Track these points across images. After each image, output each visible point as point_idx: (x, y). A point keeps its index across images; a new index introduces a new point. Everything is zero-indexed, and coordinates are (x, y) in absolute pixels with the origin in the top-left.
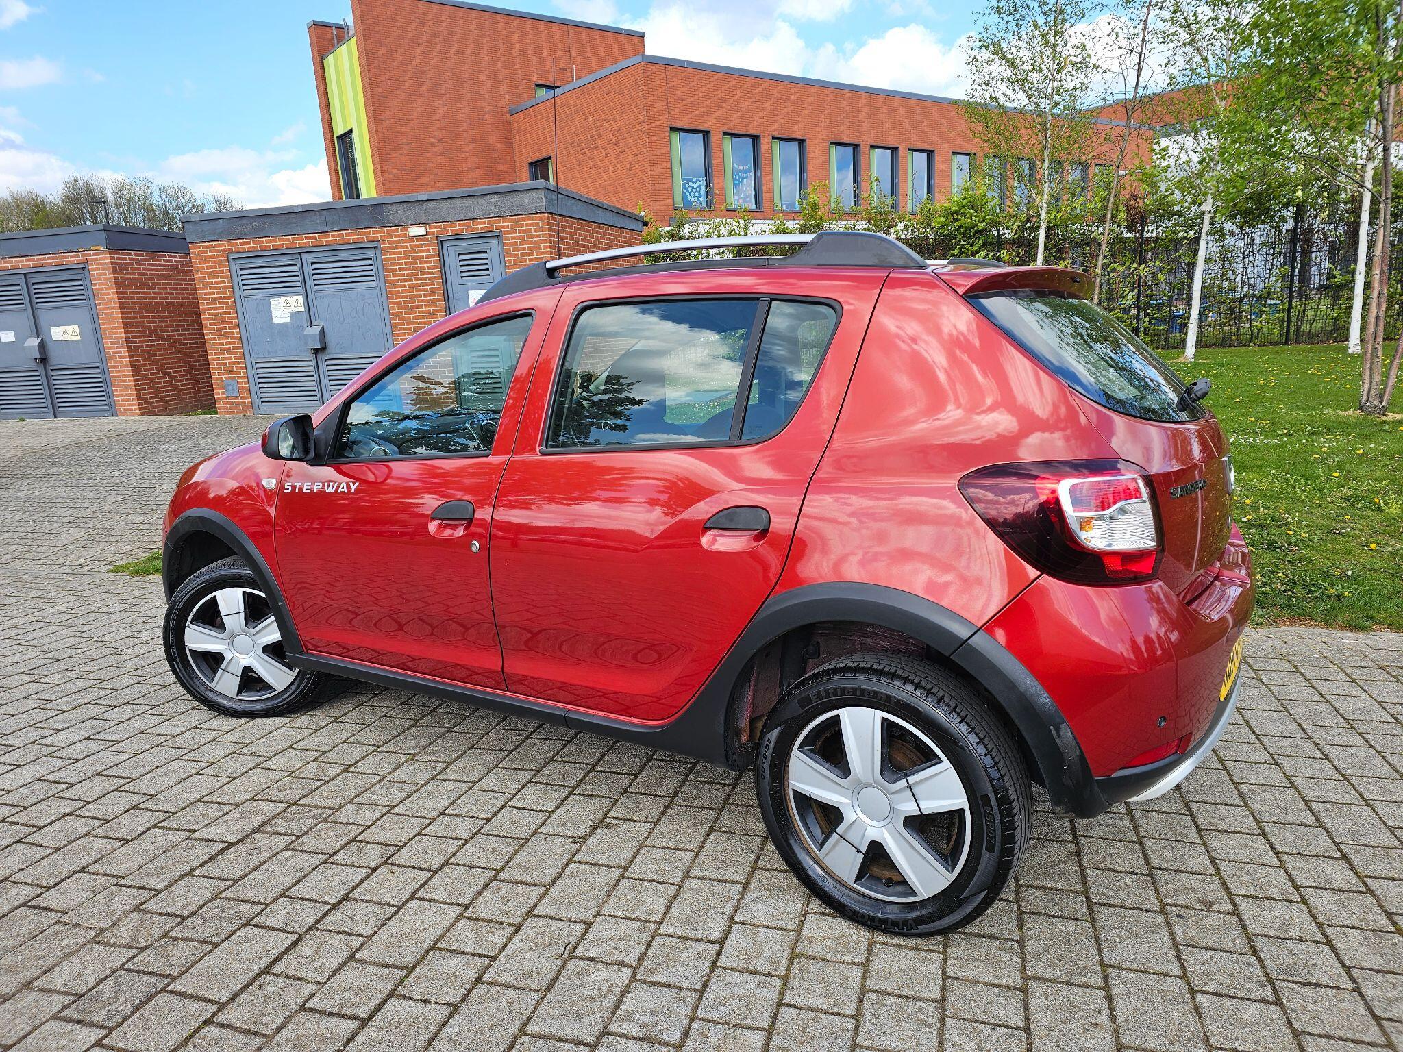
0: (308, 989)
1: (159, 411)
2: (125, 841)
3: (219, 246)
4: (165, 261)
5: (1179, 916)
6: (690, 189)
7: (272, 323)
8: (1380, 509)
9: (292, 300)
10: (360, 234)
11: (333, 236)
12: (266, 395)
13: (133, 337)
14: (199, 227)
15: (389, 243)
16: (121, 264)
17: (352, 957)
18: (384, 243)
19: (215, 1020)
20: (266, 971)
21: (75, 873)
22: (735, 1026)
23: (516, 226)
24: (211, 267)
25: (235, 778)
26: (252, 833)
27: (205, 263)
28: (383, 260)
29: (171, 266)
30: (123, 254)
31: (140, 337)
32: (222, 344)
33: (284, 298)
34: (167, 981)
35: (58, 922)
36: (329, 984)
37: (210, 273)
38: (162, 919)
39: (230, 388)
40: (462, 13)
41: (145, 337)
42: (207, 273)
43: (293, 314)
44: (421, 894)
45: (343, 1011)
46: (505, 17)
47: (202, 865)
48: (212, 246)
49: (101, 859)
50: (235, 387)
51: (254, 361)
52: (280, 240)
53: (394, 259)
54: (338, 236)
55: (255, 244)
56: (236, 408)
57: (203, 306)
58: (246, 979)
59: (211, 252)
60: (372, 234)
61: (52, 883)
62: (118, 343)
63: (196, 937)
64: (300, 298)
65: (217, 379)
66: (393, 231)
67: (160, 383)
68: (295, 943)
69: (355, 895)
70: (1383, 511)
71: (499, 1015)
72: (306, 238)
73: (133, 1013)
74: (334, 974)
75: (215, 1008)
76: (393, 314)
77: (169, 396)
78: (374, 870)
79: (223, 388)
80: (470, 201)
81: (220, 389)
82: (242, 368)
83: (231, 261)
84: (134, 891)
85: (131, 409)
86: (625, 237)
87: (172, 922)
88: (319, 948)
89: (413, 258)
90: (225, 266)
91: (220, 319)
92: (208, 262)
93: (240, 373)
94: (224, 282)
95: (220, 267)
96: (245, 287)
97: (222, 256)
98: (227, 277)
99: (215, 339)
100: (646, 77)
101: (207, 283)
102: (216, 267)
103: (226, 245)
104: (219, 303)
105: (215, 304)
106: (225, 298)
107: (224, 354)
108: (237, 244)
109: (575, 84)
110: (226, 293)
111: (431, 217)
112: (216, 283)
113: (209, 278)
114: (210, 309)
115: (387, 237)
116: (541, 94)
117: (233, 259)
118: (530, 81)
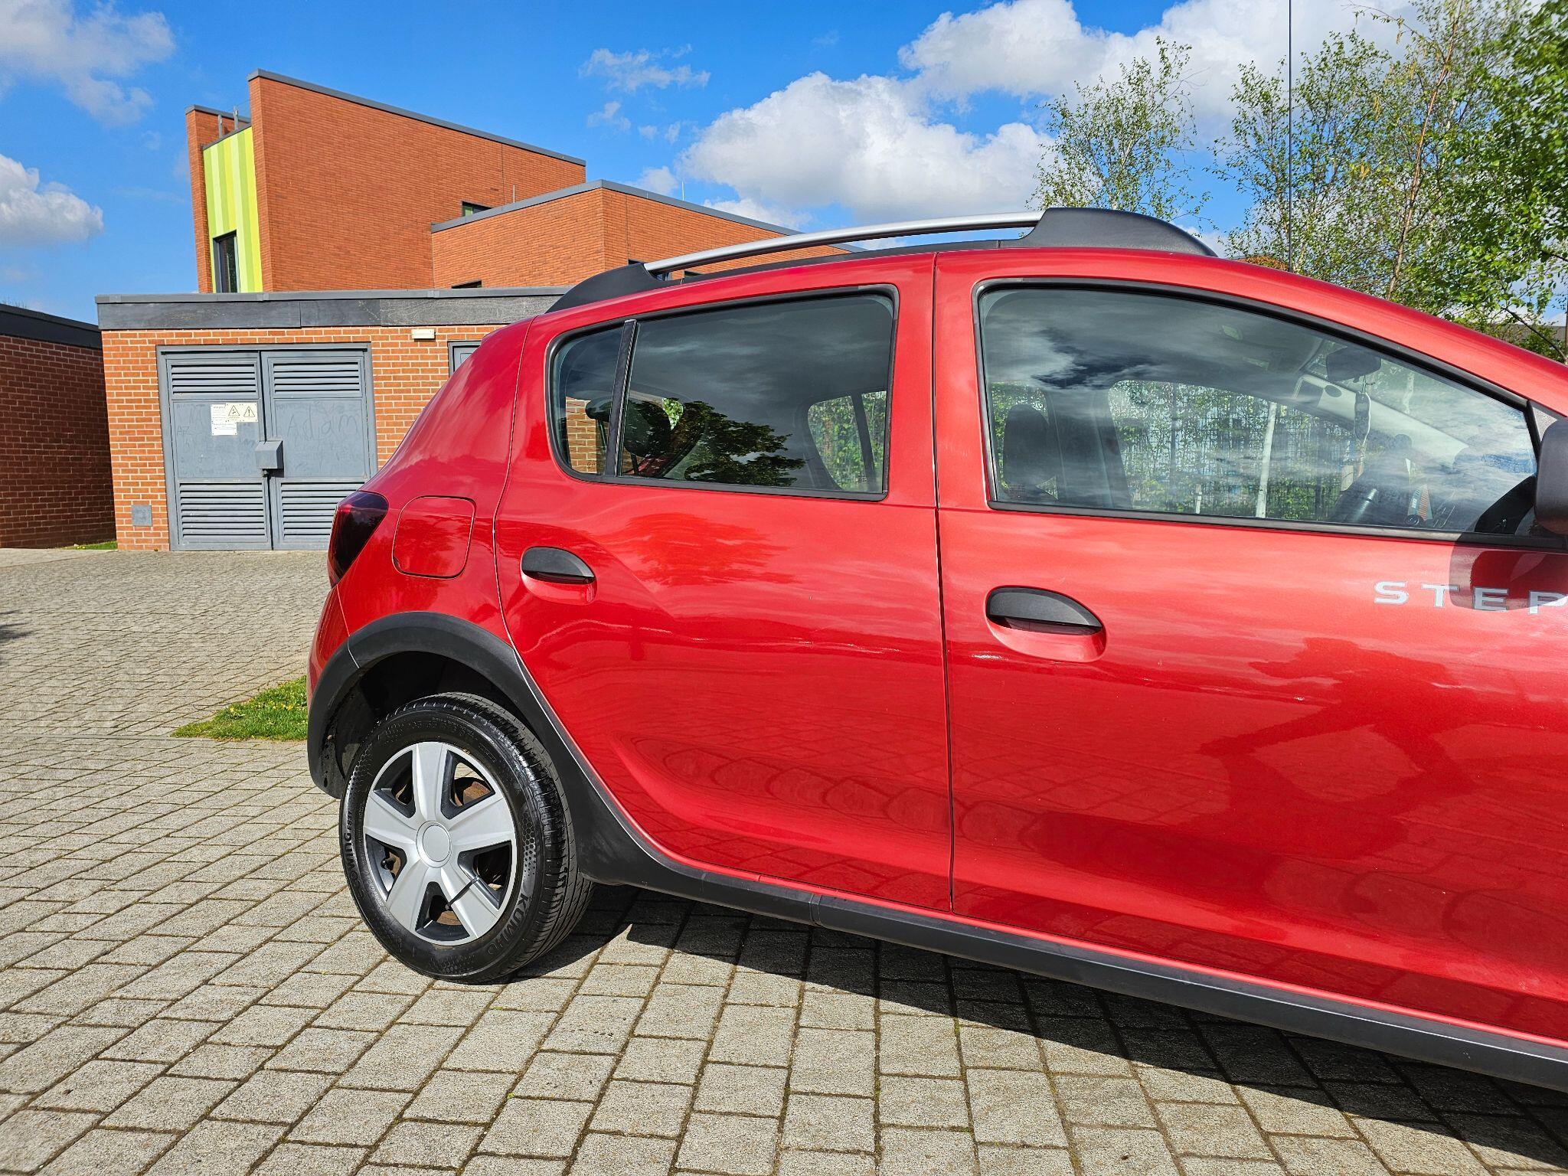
1: (39, 542)
3: (145, 335)
4: (51, 353)
7: (210, 435)
9: (241, 407)
10: (345, 332)
11: (307, 333)
12: (192, 525)
14: (119, 311)
15: (383, 345)
18: (377, 345)
24: (130, 362)
27: (122, 355)
28: (372, 365)
29: (58, 359)
31: (10, 446)
32: (135, 459)
33: (231, 405)
37: (128, 368)
39: (140, 515)
43: (241, 426)
46: (431, 126)
48: (135, 336)
50: (148, 514)
51: (178, 482)
52: (233, 334)
53: (389, 365)
54: (315, 333)
55: (197, 336)
56: (145, 541)
57: (112, 409)
59: (132, 342)
60: (360, 333)
64: (254, 406)
65: (122, 503)
66: (391, 332)
72: (270, 333)
76: (380, 431)
77: (42, 523)
79: (129, 516)
81: (124, 516)
82: (159, 490)
83: (162, 358)
89: (413, 364)
90: (151, 362)
91: (137, 427)
92: (127, 355)
93: (156, 497)
94: (147, 381)
95: (143, 362)
96: (176, 389)
97: (148, 349)
98: (152, 375)
99: (125, 452)
100: (606, 204)
101: (122, 381)
102: (137, 362)
103: (156, 335)
104: (137, 407)
105: (131, 407)
106: (146, 401)
107: (136, 472)
108: (171, 335)
109: (515, 205)
110: (148, 394)
111: (443, 319)
112: (135, 381)
113: (126, 375)
114: (123, 414)
115: (381, 338)
116: (469, 213)
117: (163, 353)
118: (457, 197)
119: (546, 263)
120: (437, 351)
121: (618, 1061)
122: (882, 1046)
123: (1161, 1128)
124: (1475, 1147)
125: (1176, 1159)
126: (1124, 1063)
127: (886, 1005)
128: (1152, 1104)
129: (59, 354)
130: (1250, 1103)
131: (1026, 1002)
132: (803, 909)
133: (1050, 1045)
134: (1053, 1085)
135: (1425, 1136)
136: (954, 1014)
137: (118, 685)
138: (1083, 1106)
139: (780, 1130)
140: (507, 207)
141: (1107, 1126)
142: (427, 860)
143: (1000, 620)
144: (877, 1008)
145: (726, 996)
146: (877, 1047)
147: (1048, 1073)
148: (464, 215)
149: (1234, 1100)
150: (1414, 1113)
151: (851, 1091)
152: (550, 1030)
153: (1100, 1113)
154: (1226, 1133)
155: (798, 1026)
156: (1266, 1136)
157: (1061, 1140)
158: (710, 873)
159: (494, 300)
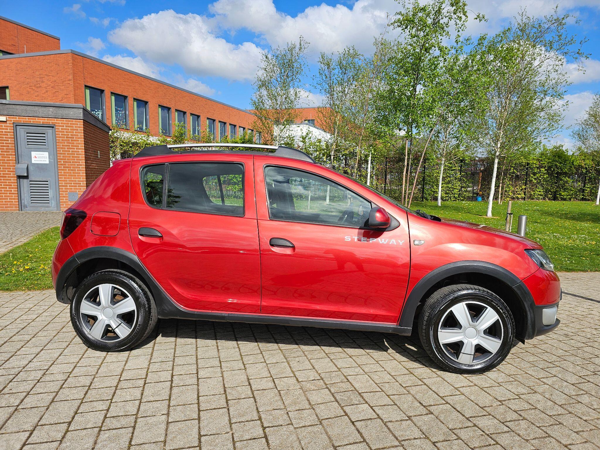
86: (104, 135)
100: (73, 60)
109: (25, 54)
111: (11, 113)
119: (43, 82)
120: (8, 126)
121: (174, 362)
122: (241, 350)
123: (306, 356)
124: (365, 350)
125: (309, 360)
126: (297, 346)
127: (239, 342)
128: (303, 352)
130: (324, 349)
131: (274, 338)
132: (223, 317)
133: (280, 345)
134: (282, 352)
135: (356, 350)
136: (257, 342)
138: (289, 354)
139: (221, 368)
140: (22, 55)
141: (294, 357)
142: (104, 318)
143: (272, 245)
144: (237, 343)
145: (197, 346)
146: (240, 351)
147: (280, 350)
149: (320, 349)
150: (355, 346)
151: (236, 359)
152: (151, 359)
153: (292, 355)
154: (318, 354)
155: (218, 350)
156: (326, 354)
157: (285, 361)
158: (197, 312)
159: (36, 107)
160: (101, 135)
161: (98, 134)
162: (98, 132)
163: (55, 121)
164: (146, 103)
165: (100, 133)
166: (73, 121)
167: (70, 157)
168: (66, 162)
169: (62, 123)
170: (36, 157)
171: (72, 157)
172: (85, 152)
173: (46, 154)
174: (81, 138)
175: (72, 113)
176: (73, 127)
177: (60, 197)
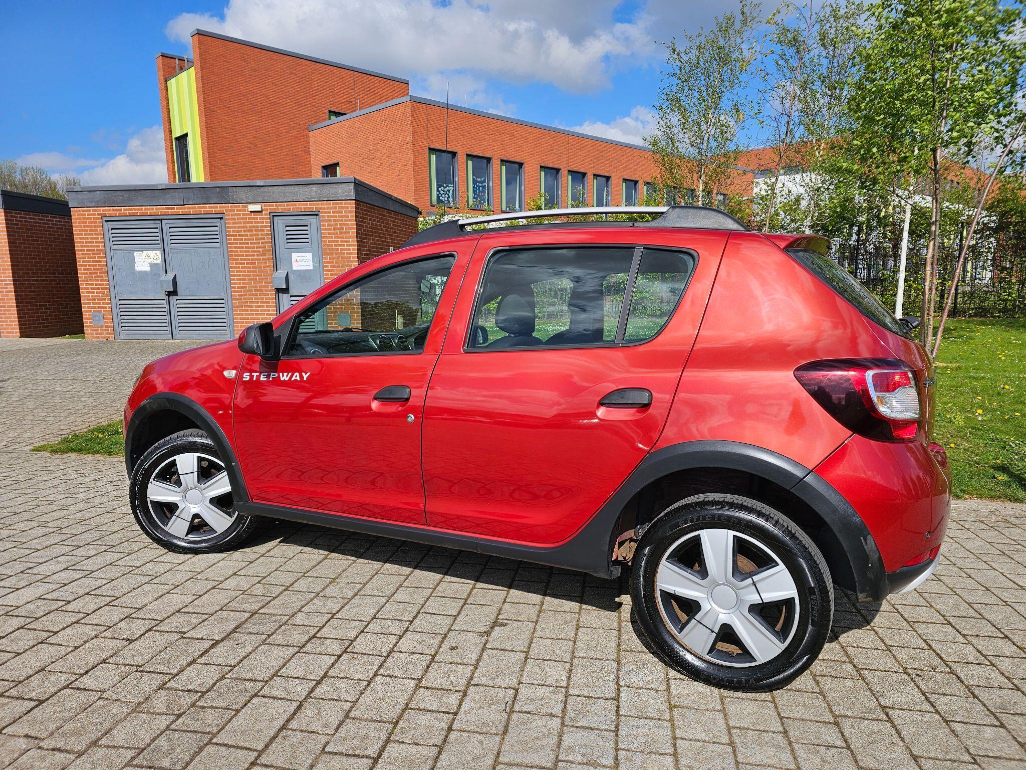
0: (323, 739)
1: (35, 335)
2: (131, 641)
3: (95, 211)
4: (47, 220)
5: (918, 675)
6: (442, 192)
7: (134, 271)
8: (951, 422)
9: (152, 254)
10: (210, 207)
11: (188, 208)
12: (126, 325)
13: (18, 277)
14: (80, 196)
15: (232, 215)
16: (13, 220)
17: (347, 716)
18: (228, 215)
19: (258, 762)
20: (284, 727)
21: (98, 664)
22: (649, 753)
23: (331, 208)
24: (88, 227)
25: (200, 596)
26: (231, 633)
27: (83, 223)
28: (226, 227)
29: (52, 224)
30: (15, 213)
31: (24, 277)
32: (93, 285)
33: (146, 252)
34: (209, 736)
35: (100, 698)
36: (337, 735)
37: (87, 231)
38: (186, 694)
39: (97, 318)
40: (275, 56)
41: (28, 277)
42: (84, 230)
43: (152, 265)
44: (382, 671)
45: (357, 753)
46: (307, 62)
47: (201, 656)
48: (90, 211)
49: (116, 653)
50: (101, 317)
51: (118, 299)
52: (145, 209)
53: (235, 227)
54: (192, 208)
55: (125, 211)
56: (101, 334)
57: (79, 254)
58: (272, 733)
59: (88, 215)
60: (219, 208)
61: (83, 671)
62: (6, 280)
63: (219, 705)
64: (159, 253)
65: (87, 311)
66: (236, 207)
67: (38, 313)
68: (299, 708)
69: (331, 673)
70: (954, 423)
71: (475, 751)
72: (166, 209)
73: (192, 760)
74: (338, 728)
75: (256, 754)
76: (232, 267)
77: (44, 323)
78: (339, 656)
79: (91, 319)
80: (296, 188)
81: (88, 319)
82: (107, 304)
83: (105, 224)
84: (153, 675)
85: (13, 333)
86: (406, 221)
87: (195, 697)
88: (319, 710)
89: (250, 227)
90: (99, 226)
91: (93, 265)
92: (86, 223)
93: (106, 307)
94: (98, 238)
95: (95, 227)
96: (114, 243)
97: (97, 218)
98: (100, 234)
99: (87, 281)
100: (413, 111)
101: (84, 238)
102: (91, 227)
103: (101, 210)
104: (93, 254)
105: (89, 254)
106: (98, 250)
107: (94, 292)
108: (110, 210)
109: (359, 112)
110: (99, 246)
111: (266, 198)
112: (91, 238)
113: (85, 234)
114: (85, 258)
115: (231, 211)
116: (333, 118)
117: (106, 221)
118: (325, 108)
120: (263, 219)
129: (53, 221)
137: (24, 422)
140: (355, 114)
148: (330, 119)
160: (398, 223)
161: (391, 221)
162: (390, 217)
163: (320, 205)
164: (521, 165)
165: (396, 219)
166: (341, 204)
167: (338, 258)
168: (334, 266)
169: (328, 208)
170: (297, 261)
171: (342, 258)
172: (358, 250)
173: (309, 256)
174: (353, 228)
175: (340, 191)
176: (342, 212)
177: (327, 320)
